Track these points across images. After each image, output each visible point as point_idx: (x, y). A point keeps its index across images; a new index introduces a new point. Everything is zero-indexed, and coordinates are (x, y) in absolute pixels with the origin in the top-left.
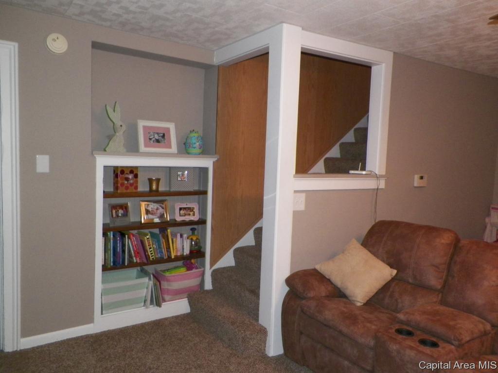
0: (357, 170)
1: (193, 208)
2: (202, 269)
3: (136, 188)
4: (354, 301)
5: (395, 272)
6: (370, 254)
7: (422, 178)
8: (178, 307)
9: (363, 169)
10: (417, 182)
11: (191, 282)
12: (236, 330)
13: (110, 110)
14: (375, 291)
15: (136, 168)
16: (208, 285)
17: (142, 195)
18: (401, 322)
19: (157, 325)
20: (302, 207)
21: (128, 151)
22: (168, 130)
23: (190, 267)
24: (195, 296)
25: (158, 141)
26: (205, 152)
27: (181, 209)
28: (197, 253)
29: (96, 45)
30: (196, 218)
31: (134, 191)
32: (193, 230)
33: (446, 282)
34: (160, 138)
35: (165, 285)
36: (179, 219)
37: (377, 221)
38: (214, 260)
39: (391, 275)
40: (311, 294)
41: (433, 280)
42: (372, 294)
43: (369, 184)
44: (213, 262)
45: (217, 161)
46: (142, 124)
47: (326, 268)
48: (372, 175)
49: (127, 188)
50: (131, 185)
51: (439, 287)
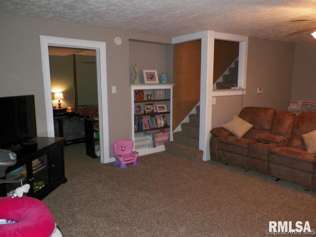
0: (234, 87)
1: (164, 107)
2: (169, 133)
3: (143, 99)
4: (238, 136)
5: (252, 125)
6: (242, 120)
7: (260, 89)
8: (161, 148)
9: (237, 87)
10: (258, 91)
11: (165, 138)
12: (192, 152)
13: (134, 66)
14: (245, 132)
15: (143, 90)
16: (172, 139)
17: (145, 101)
18: (257, 139)
19: (155, 155)
20: (215, 103)
21: (140, 83)
22: (154, 73)
23: (164, 132)
24: (167, 144)
25: (151, 78)
26: (168, 83)
27: (159, 107)
28: (166, 126)
29: (130, 40)
30: (166, 111)
31: (143, 100)
32: (164, 116)
33: (271, 127)
34: (151, 77)
35: (156, 139)
36: (159, 111)
37: (243, 108)
38: (174, 129)
39: (251, 127)
40: (222, 135)
41: (267, 126)
42: (244, 134)
43: (240, 93)
44: (173, 129)
45: (174, 86)
46: (145, 71)
47: (226, 126)
48: (240, 89)
49: (140, 99)
50: (142, 97)
51: (269, 129)
